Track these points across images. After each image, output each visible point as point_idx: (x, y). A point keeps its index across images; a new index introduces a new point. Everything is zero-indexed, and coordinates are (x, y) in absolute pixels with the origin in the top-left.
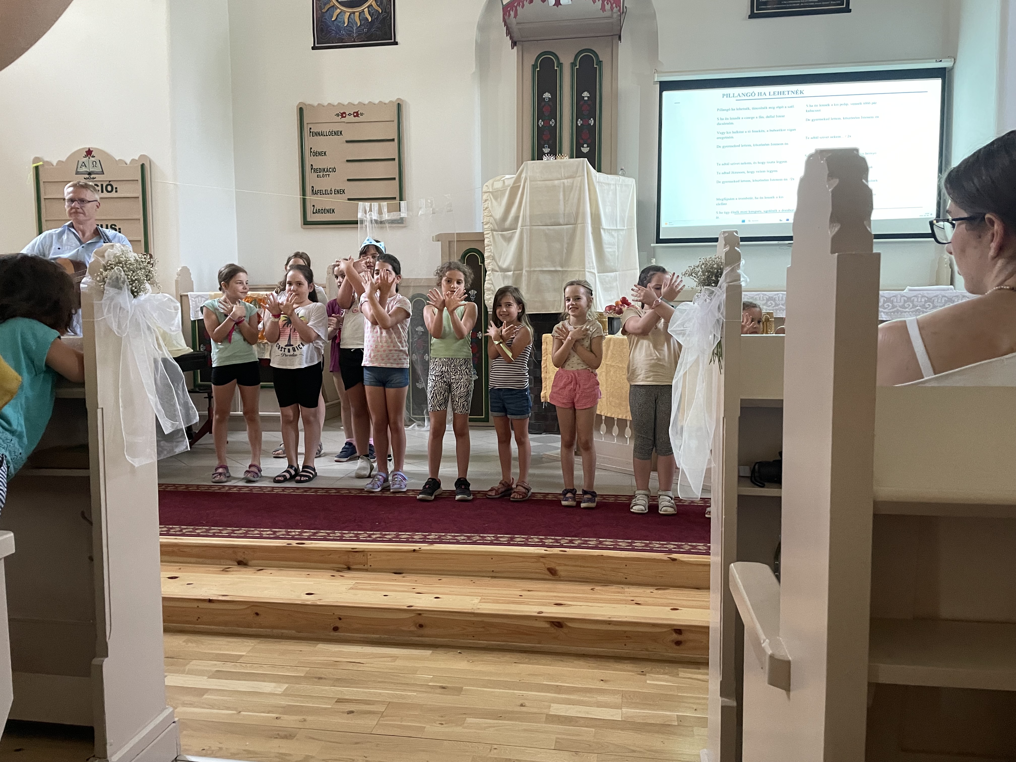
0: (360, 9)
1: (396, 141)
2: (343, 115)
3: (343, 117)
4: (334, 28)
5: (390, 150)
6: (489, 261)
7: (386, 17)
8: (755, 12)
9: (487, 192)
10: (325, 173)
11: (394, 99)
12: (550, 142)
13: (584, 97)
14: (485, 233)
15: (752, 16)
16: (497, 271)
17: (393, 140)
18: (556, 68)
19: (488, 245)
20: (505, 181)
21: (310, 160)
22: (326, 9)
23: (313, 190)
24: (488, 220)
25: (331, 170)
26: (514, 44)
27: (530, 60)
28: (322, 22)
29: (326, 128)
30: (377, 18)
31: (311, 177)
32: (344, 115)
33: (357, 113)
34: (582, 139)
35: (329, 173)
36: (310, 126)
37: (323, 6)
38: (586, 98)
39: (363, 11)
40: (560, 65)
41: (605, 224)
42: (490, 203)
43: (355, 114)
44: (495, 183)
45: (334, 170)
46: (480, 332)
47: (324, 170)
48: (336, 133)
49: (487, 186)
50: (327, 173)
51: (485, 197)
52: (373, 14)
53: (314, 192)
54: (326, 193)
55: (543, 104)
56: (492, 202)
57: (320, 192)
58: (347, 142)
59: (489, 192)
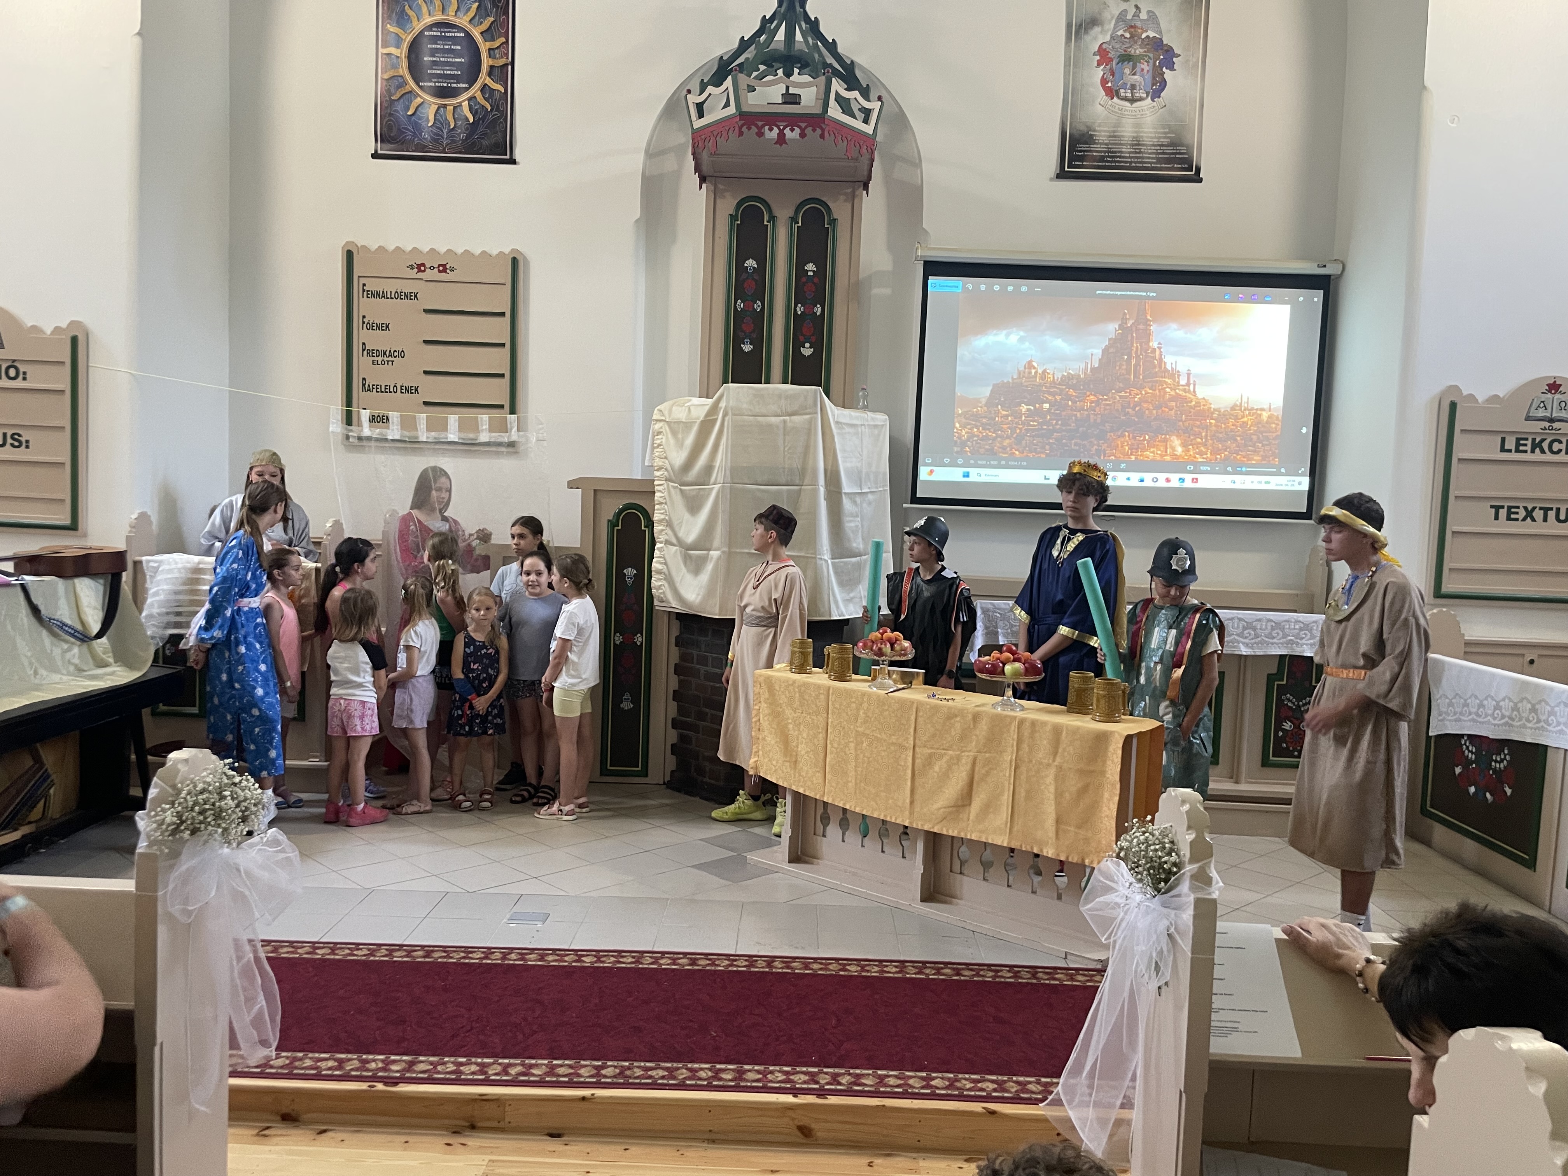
0: (454, 101)
1: (508, 315)
2: (421, 267)
3: (420, 271)
4: (410, 128)
5: (498, 330)
6: (661, 528)
7: (499, 118)
8: (1066, 169)
9: (661, 421)
10: (386, 359)
11: (507, 250)
12: (754, 335)
13: (807, 271)
14: (656, 483)
15: (1062, 175)
16: (675, 545)
17: (503, 314)
18: (766, 223)
19: (661, 503)
20: (692, 408)
21: (362, 335)
22: (398, 95)
23: (364, 385)
24: (661, 464)
25: (396, 354)
26: (703, 179)
27: (728, 205)
28: (390, 115)
29: (391, 287)
30: (483, 119)
31: (362, 364)
32: (423, 268)
33: (444, 266)
34: (802, 335)
35: (393, 359)
36: (363, 281)
37: (393, 91)
38: (810, 274)
39: (460, 105)
40: (772, 218)
41: (847, 487)
42: (664, 437)
43: (441, 268)
44: (674, 408)
45: (402, 354)
46: (639, 635)
47: (385, 353)
48: (407, 296)
49: (660, 411)
50: (390, 359)
51: (657, 426)
52: (476, 112)
53: (367, 388)
54: (387, 390)
55: (744, 276)
56: (667, 438)
57: (376, 388)
58: (426, 311)
59: (664, 421)
